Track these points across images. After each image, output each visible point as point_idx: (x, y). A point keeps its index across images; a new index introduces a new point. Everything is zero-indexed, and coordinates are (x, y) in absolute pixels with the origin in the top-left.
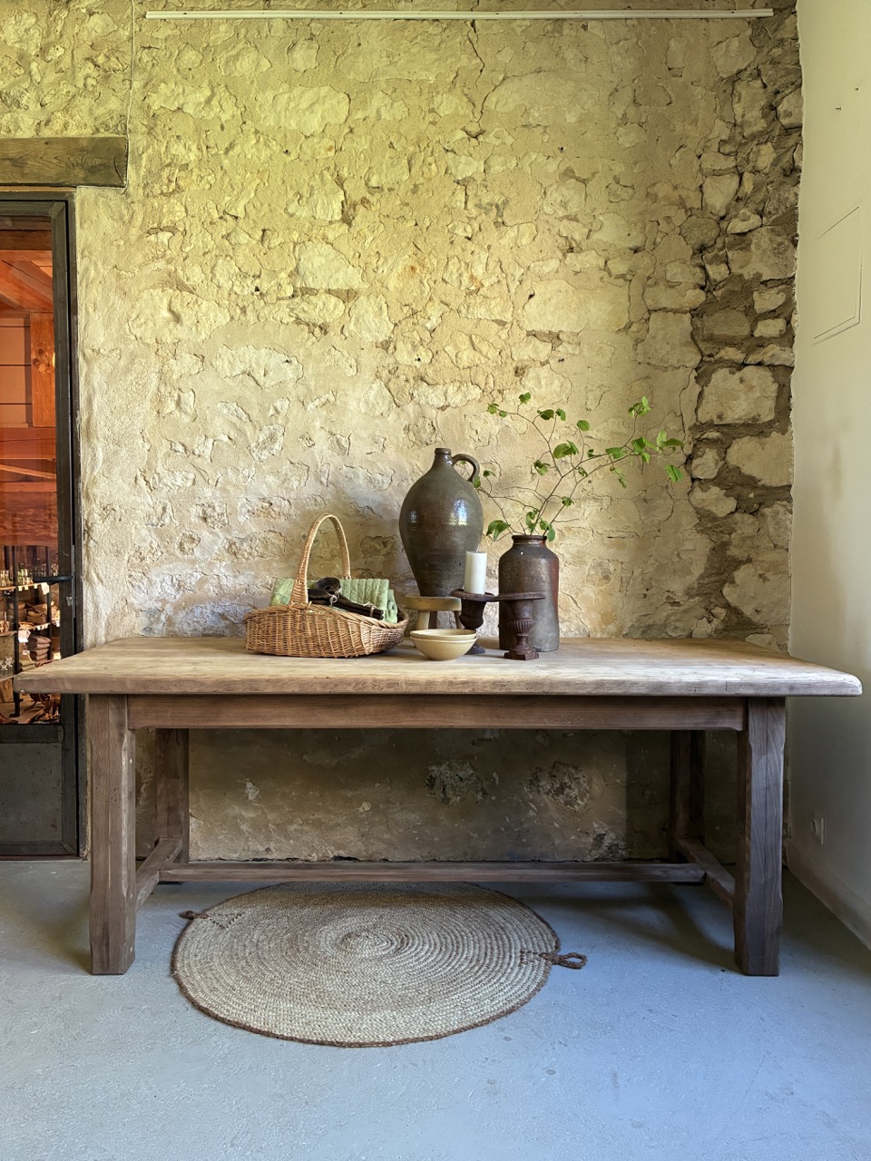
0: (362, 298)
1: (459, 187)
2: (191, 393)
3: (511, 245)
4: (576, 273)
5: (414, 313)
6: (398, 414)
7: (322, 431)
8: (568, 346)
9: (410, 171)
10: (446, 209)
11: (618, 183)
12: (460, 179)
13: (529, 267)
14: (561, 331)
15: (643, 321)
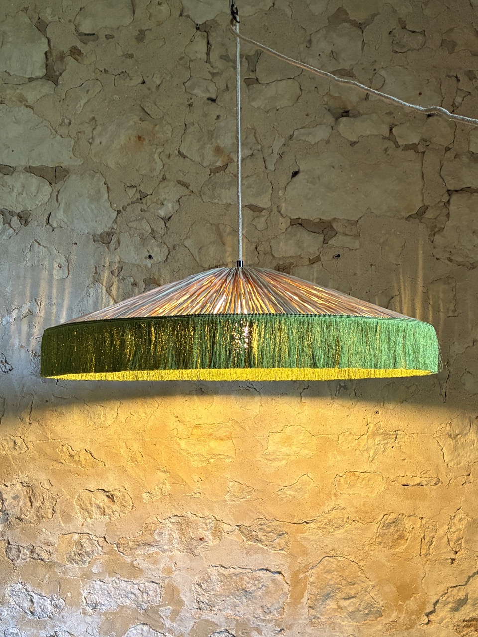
0: (73, 177)
1: (199, 33)
3: (268, 107)
4: (353, 144)
5: (143, 197)
8: (344, 238)
9: (134, 13)
10: (181, 62)
11: (404, 28)
12: (200, 23)
13: (291, 137)
14: (334, 219)
15: (442, 204)
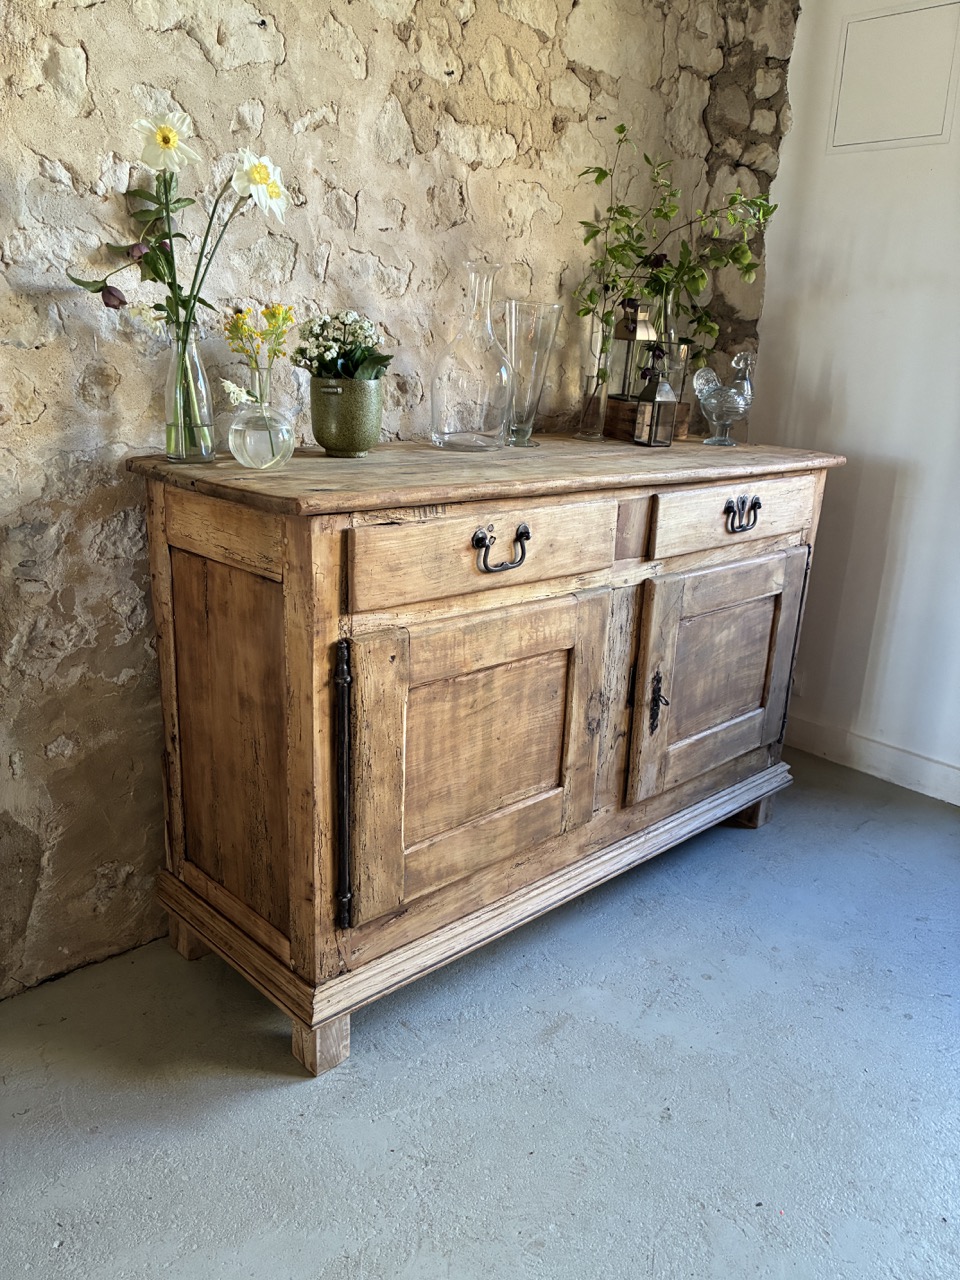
2: (80, 50)
6: (422, 167)
7: (317, 177)
